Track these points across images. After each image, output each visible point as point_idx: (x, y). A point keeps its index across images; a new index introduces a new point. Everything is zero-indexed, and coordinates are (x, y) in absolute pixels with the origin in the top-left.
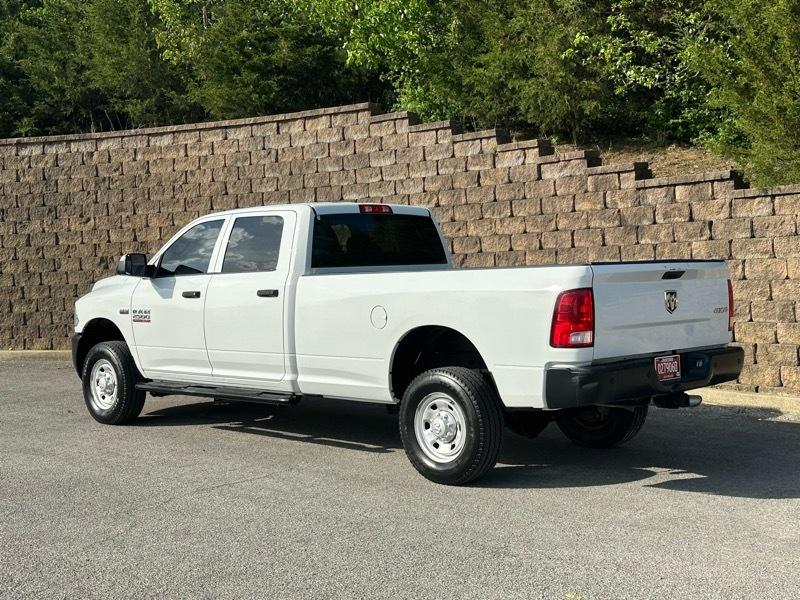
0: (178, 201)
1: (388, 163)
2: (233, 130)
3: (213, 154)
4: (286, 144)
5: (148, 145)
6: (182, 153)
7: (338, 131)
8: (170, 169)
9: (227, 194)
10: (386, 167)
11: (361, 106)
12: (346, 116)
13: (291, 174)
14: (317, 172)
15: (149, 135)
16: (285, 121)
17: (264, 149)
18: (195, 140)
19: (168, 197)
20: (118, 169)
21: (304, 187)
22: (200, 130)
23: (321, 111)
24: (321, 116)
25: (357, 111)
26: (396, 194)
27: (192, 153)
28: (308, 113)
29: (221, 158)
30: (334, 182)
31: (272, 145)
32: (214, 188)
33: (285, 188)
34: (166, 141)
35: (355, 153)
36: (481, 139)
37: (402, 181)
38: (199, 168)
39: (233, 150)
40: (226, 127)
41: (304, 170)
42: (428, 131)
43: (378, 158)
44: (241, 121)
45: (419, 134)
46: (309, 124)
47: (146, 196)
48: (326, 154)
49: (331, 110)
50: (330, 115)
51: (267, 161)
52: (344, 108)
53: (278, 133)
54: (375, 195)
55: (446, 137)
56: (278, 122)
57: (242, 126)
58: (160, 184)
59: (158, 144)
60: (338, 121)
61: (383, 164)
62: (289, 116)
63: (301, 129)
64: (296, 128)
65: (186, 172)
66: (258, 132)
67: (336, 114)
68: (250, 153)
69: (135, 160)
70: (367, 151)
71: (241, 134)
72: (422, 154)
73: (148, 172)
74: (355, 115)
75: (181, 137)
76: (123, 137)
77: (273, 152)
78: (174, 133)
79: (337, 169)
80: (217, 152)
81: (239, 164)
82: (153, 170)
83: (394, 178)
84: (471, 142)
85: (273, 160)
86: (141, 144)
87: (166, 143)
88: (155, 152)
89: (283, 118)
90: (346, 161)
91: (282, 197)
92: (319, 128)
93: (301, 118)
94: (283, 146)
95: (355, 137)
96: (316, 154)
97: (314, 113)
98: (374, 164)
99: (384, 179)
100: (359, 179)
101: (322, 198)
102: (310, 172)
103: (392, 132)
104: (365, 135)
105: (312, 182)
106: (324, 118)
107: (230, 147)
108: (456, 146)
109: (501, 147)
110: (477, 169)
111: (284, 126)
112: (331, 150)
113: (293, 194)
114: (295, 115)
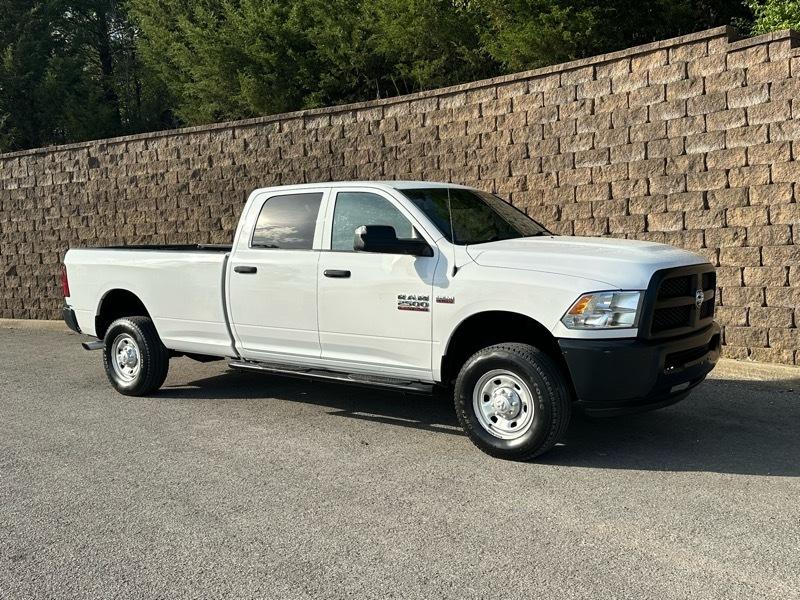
0: (471, 168)
1: (757, 101)
2: (536, 82)
3: (512, 112)
4: (605, 92)
5: (438, 108)
6: (476, 113)
7: (679, 68)
8: (462, 133)
9: (528, 157)
10: (754, 108)
11: (715, 31)
12: (690, 48)
13: (612, 127)
14: (648, 121)
15: (438, 96)
16: (606, 63)
17: (576, 100)
18: (491, 98)
19: (459, 165)
20: (405, 137)
21: (629, 143)
22: (497, 85)
23: (656, 45)
24: (655, 51)
25: (708, 40)
26: (769, 142)
27: (488, 113)
28: (637, 50)
29: (522, 116)
30: (673, 132)
31: (587, 94)
32: (513, 151)
33: (603, 145)
34: (458, 101)
35: (704, 93)
37: (779, 125)
38: (496, 129)
39: (536, 106)
40: (528, 79)
41: (630, 122)
43: (741, 96)
44: (548, 70)
46: (636, 63)
47: (436, 165)
48: (662, 98)
49: (669, 42)
50: (668, 49)
51: (580, 115)
52: (688, 38)
53: (595, 79)
54: (736, 145)
56: (595, 65)
57: (548, 75)
58: (450, 151)
59: (449, 106)
60: (680, 55)
61: (748, 103)
62: (609, 56)
63: (625, 71)
64: (619, 70)
65: (481, 135)
66: (568, 80)
67: (675, 47)
68: (558, 107)
69: (423, 126)
70: (724, 89)
71: (547, 85)
73: (438, 138)
74: (703, 45)
75: (475, 95)
76: (410, 101)
77: (588, 103)
78: (466, 91)
79: (677, 116)
80: (517, 109)
81: (544, 121)
82: (443, 136)
83: (766, 121)
85: (588, 112)
86: (430, 108)
87: (458, 105)
88: (445, 114)
89: (602, 60)
90: (690, 104)
91: (600, 156)
92: (651, 67)
93: (626, 57)
94: (601, 94)
95: (704, 73)
96: (647, 100)
97: (645, 48)
98: (734, 104)
99: (750, 123)
100: (711, 126)
101: (654, 154)
102: (639, 122)
103: (762, 59)
104: (720, 69)
105: (640, 135)
106: (658, 54)
107: (533, 102)
111: (602, 69)
112: (669, 93)
113: (614, 151)
114: (618, 54)
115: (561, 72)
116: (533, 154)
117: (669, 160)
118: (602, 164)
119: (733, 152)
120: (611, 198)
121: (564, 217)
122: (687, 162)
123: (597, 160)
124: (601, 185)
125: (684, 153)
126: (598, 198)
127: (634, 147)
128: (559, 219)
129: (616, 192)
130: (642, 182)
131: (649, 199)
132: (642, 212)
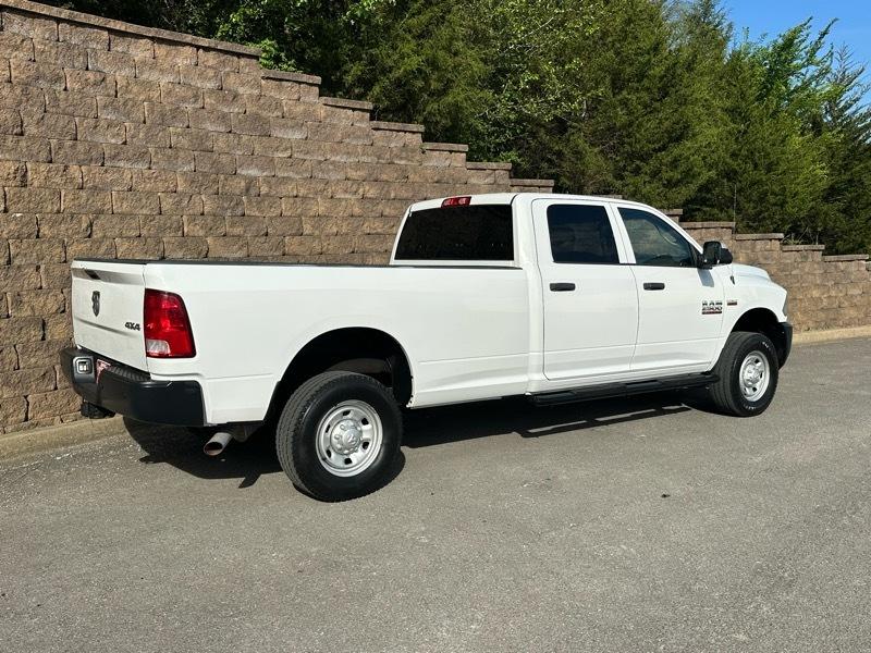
1: (299, 136)
4: (129, 72)
9: (24, 133)
10: (297, 141)
12: (223, 57)
13: (145, 121)
14: (189, 126)
16: (124, 34)
17: (88, 68)
21: (170, 147)
24: (185, 44)
25: (239, 55)
30: (220, 145)
35: (245, 112)
36: (405, 132)
37: (319, 163)
42: (344, 108)
45: (334, 109)
46: (161, 50)
50: (198, 47)
51: (101, 92)
53: (110, 49)
54: (286, 175)
55: (363, 123)
56: (109, 31)
60: (211, 59)
64: (141, 51)
67: (207, 49)
70: (264, 113)
71: (37, 31)
74: (235, 58)
79: (222, 129)
81: (44, 84)
84: (395, 133)
85: (112, 92)
89: (123, 29)
90: (235, 121)
93: (152, 38)
94: (123, 74)
95: (241, 90)
96: (184, 100)
97: (175, 36)
98: (277, 133)
99: (294, 156)
100: (257, 149)
101: (204, 167)
102: (180, 125)
103: (296, 97)
104: (256, 91)
105: (184, 142)
106: (188, 50)
107: (16, 48)
108: (378, 133)
109: (428, 145)
110: (403, 162)
111: (119, 40)
112: (207, 100)
113: (156, 153)
114: (142, 30)
115: (59, 21)
116: (31, 130)
118: (143, 166)
119: (285, 180)
121: (97, 235)
122: (243, 184)
123: (137, 161)
125: (235, 173)
126: (146, 211)
127: (181, 154)
128: (89, 236)
129: (166, 206)
132: (201, 233)
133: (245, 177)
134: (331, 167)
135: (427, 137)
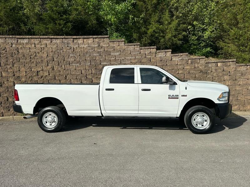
0: (33, 62)
1: (118, 54)
2: (54, 40)
3: (46, 47)
4: (77, 46)
5: (17, 42)
6: (33, 46)
7: (97, 43)
8: (28, 51)
10: (117, 55)
11: (106, 36)
12: (100, 39)
13: (80, 55)
14: (90, 55)
15: (17, 38)
16: (76, 38)
17: (68, 47)
18: (38, 42)
19: (28, 60)
20: (4, 50)
21: (85, 60)
22: (41, 38)
23: (91, 36)
24: (90, 38)
26: (121, 63)
27: (37, 46)
28: (86, 37)
29: (51, 48)
30: (97, 58)
31: (72, 45)
32: (48, 58)
33: (78, 60)
34: (25, 41)
35: (104, 50)
36: (150, 49)
37: (123, 59)
38: (41, 51)
39: (55, 46)
40: (52, 38)
41: (85, 55)
42: (131, 45)
43: (114, 52)
44: (59, 37)
45: (128, 46)
46: (85, 40)
47: (18, 60)
48: (93, 50)
50: (94, 38)
51: (70, 51)
52: (99, 36)
53: (73, 42)
54: (113, 63)
55: (137, 48)
56: (73, 38)
58: (24, 56)
59: (22, 42)
60: (97, 40)
62: (78, 37)
63: (82, 42)
64: (80, 41)
65: (36, 52)
66: (65, 41)
67: (96, 38)
68: (63, 48)
69: (11, 47)
70: (109, 50)
71: (58, 41)
72: (130, 52)
73: (18, 51)
74: (103, 39)
75: (32, 40)
76: (6, 38)
77: (72, 48)
78: (29, 38)
79: (98, 55)
80: (48, 46)
81: (58, 51)
82: (20, 51)
83: (120, 58)
84: (147, 49)
85: (73, 50)
86: (14, 41)
87: (26, 42)
88: (21, 44)
89: (76, 37)
90: (101, 53)
91: (78, 63)
92: (89, 42)
93: (83, 38)
94: (76, 46)
95: (104, 46)
96: (89, 50)
97: (88, 37)
98: (112, 54)
99: (116, 59)
100: (107, 58)
101: (93, 63)
102: (88, 55)
103: (118, 45)
104: (108, 45)
105: (88, 58)
106: (91, 39)
107: (54, 45)
108: (141, 50)
109: (158, 51)
110: (149, 57)
111: (75, 40)
112: (95, 49)
113: (82, 62)
114: (80, 37)
115: (63, 38)
116: (55, 60)
117: (97, 65)
118: (78, 65)
120: (82, 74)
121: (67, 78)
122: (102, 66)
123: (77, 64)
124: (79, 70)
125: (101, 64)
126: (78, 73)
128: (66, 79)
129: (83, 72)
130: (90, 70)
131: (93, 74)
132: (91, 77)
133: (102, 65)
134: (126, 60)
135: (157, 49)
